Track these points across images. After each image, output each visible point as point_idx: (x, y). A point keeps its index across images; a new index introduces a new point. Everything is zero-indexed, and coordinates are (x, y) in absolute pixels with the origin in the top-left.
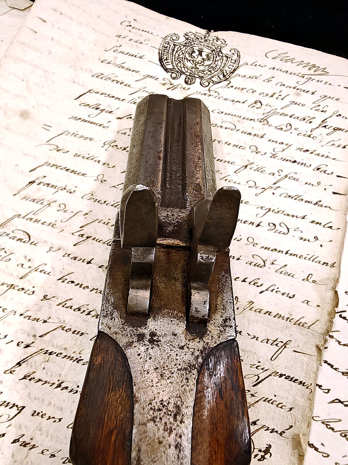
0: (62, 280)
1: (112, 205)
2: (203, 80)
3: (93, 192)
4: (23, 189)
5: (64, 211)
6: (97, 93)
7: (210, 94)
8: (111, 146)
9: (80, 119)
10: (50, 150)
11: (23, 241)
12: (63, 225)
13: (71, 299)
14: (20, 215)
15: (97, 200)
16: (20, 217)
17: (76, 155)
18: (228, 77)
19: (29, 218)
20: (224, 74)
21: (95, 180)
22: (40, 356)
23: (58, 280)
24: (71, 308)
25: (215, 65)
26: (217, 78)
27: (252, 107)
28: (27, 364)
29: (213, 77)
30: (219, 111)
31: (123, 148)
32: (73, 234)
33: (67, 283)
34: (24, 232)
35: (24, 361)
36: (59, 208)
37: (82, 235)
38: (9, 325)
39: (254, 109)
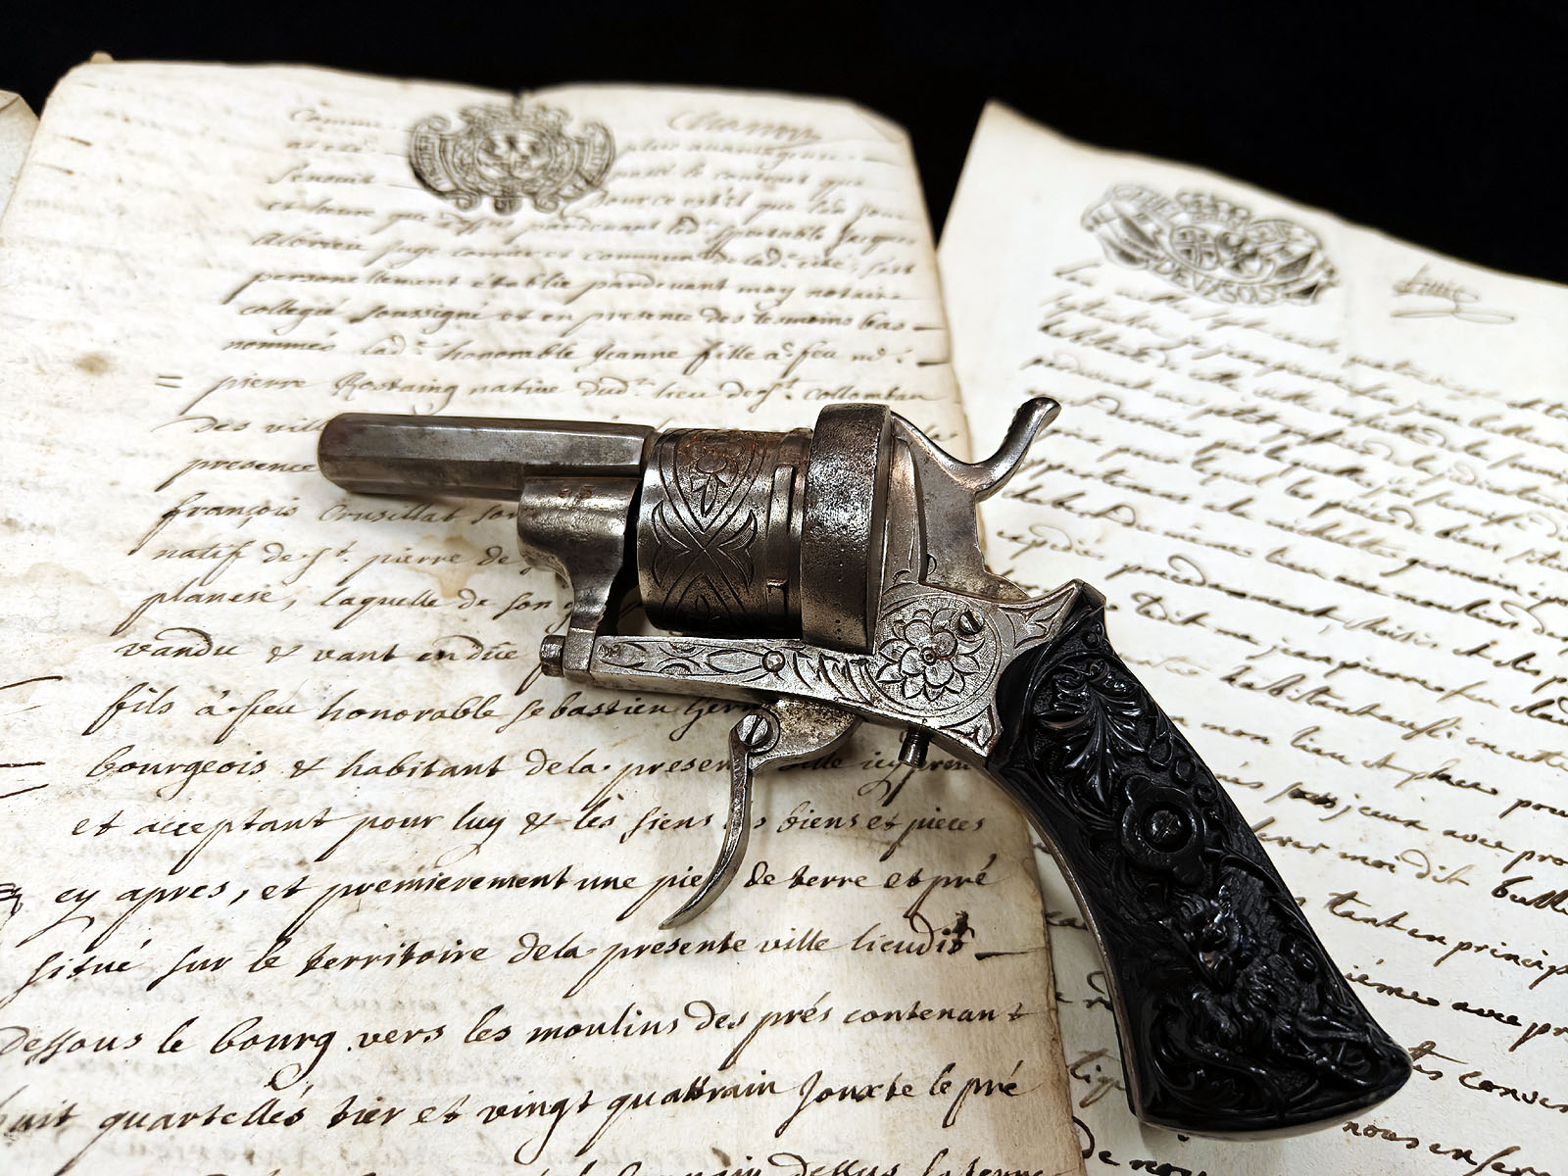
0: (330, 717)
1: (404, 517)
2: (538, 199)
3: (343, 499)
4: (152, 533)
5: (284, 559)
6: (278, 277)
7: (566, 223)
8: (356, 386)
9: (252, 344)
10: (197, 431)
11: (191, 653)
12: (289, 591)
13: (369, 753)
14: (163, 595)
15: (360, 514)
16: (165, 599)
17: (270, 428)
18: (597, 182)
19: (192, 597)
20: (586, 178)
22: (333, 904)
23: (321, 717)
24: (376, 772)
25: (557, 165)
26: (573, 189)
27: (678, 231)
28: (305, 933)
29: (559, 189)
30: (602, 254)
31: (389, 386)
32: (323, 604)
33: (347, 718)
34: (188, 630)
35: (293, 927)
36: (266, 556)
37: (349, 601)
38: (222, 858)
39: (683, 235)
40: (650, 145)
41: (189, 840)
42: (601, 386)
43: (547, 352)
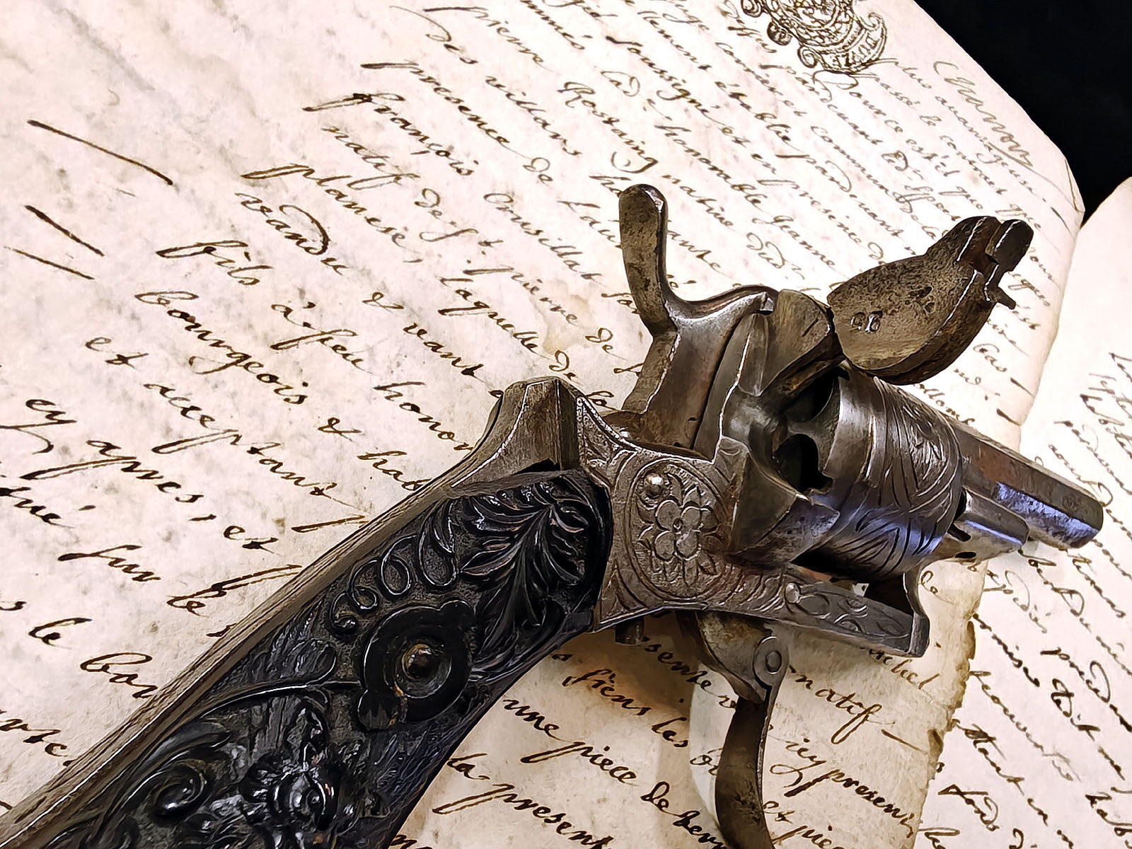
0: (387, 393)
1: (553, 249)
2: (804, 48)
3: (513, 194)
4: (335, 103)
5: (433, 213)
7: (813, 86)
8: (581, 100)
10: (428, 36)
11: (303, 244)
12: (423, 248)
13: (401, 453)
14: (312, 171)
15: (519, 218)
16: (311, 176)
17: (492, 81)
18: (854, 70)
19: (335, 191)
20: (847, 60)
21: (525, 167)
23: (379, 388)
24: (396, 477)
25: (833, 29)
26: (834, 61)
27: (889, 161)
28: (242, 597)
29: (825, 53)
30: (826, 135)
31: (606, 119)
32: (443, 280)
33: (401, 406)
34: (313, 221)
35: (236, 583)
36: (420, 199)
37: (466, 295)
38: (211, 467)
39: (891, 167)
40: (910, 72)
41: (191, 427)
42: (765, 250)
43: (741, 188)
